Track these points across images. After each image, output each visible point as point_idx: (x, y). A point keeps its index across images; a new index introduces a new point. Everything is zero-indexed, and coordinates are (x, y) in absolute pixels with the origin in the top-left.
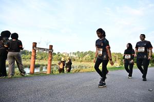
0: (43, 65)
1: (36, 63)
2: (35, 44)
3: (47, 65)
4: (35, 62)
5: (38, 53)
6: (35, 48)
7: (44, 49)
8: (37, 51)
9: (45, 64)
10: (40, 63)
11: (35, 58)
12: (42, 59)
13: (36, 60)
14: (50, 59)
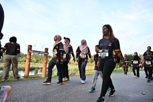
0: (38, 68)
1: (31, 66)
2: (30, 47)
3: (42, 68)
4: (29, 65)
5: (33, 55)
6: (30, 51)
7: (39, 52)
8: (32, 54)
9: (40, 67)
10: (35, 66)
11: (30, 61)
12: (37, 61)
13: (31, 63)
14: (45, 62)
